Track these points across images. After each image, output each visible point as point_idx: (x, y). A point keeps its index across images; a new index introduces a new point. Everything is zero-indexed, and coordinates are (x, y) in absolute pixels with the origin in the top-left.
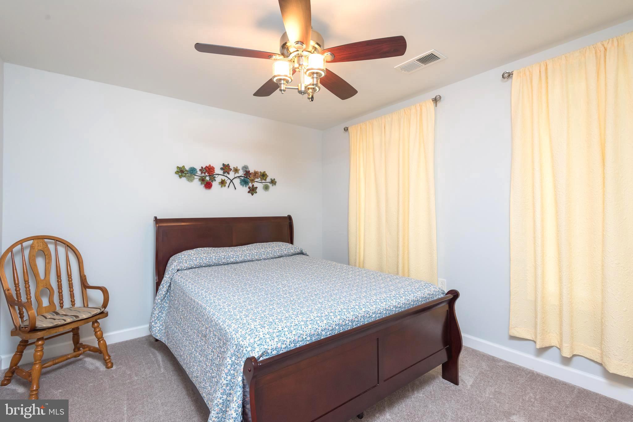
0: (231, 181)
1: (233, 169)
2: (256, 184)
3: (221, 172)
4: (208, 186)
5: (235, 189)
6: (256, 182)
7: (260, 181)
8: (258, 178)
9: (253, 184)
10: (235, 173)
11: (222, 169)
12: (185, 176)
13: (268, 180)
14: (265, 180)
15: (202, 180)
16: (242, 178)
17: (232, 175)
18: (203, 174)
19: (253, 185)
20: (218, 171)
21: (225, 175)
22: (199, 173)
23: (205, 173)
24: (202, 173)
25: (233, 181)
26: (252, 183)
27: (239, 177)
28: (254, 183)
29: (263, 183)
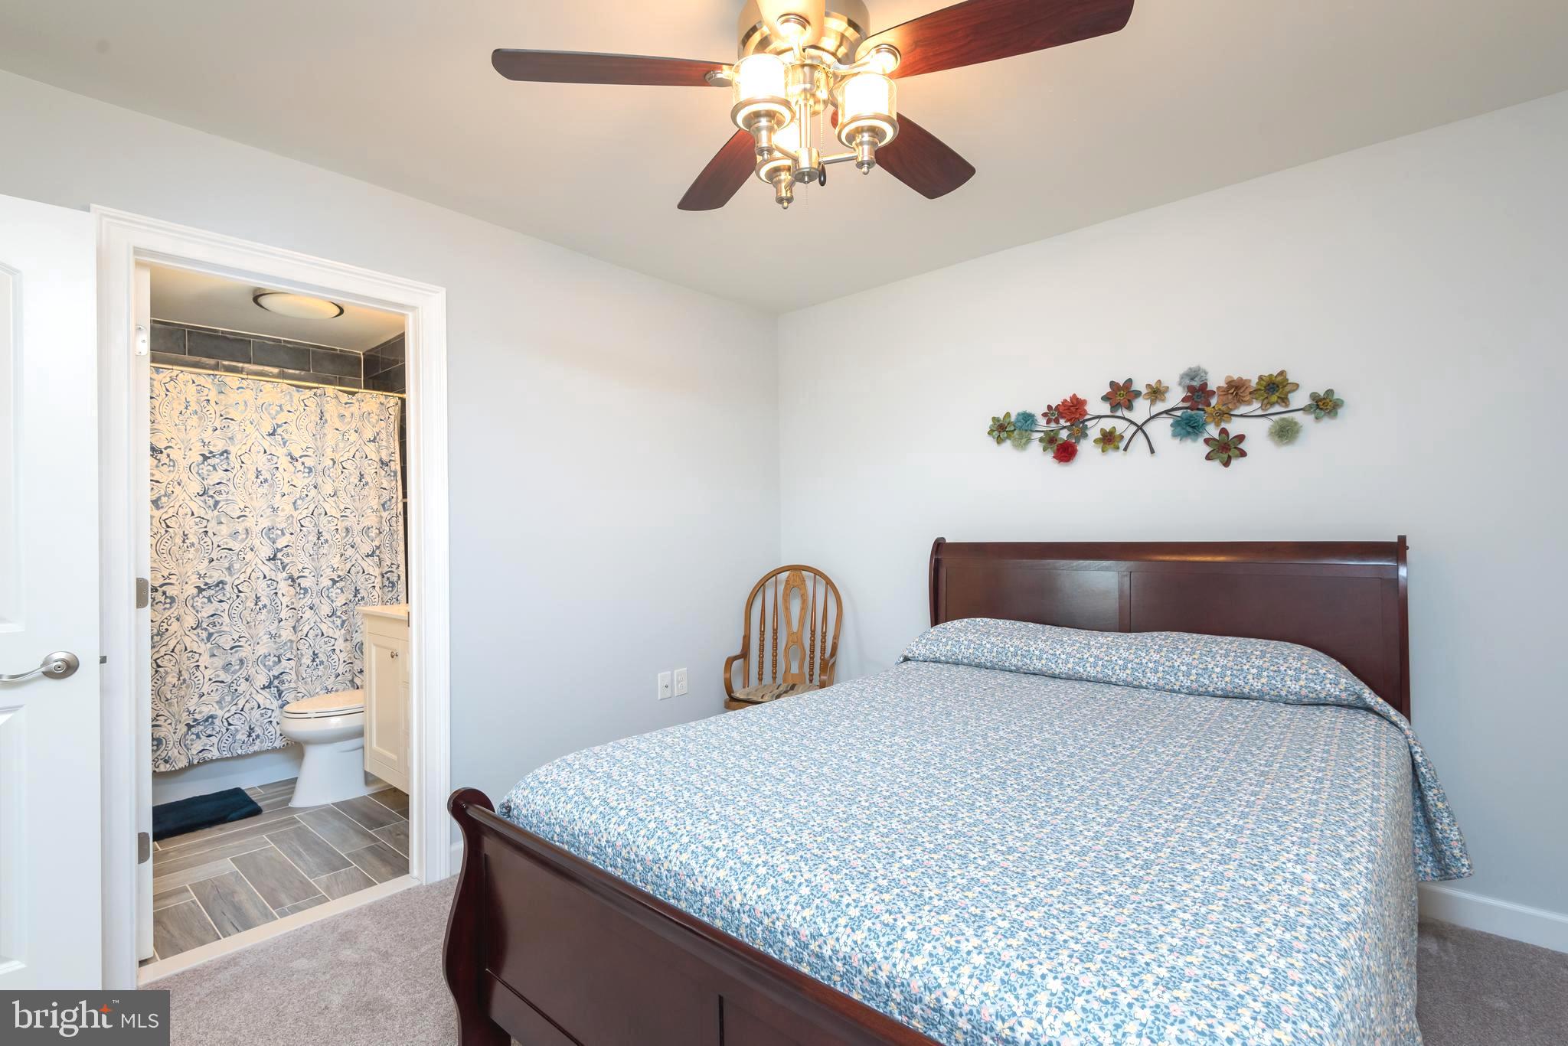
0: (1140, 428)
1: (1144, 391)
2: (1235, 427)
3: (1105, 408)
4: (1065, 453)
5: (1152, 451)
6: (1242, 416)
7: (1260, 412)
8: (1249, 403)
9: (1223, 425)
10: (1153, 402)
11: (1105, 398)
12: (1008, 437)
13: (1300, 399)
14: (1284, 400)
15: (1050, 440)
16: (1179, 413)
17: (1141, 409)
18: (1053, 426)
19: (1224, 431)
20: (1096, 406)
21: (1119, 413)
22: (1042, 421)
23: (1057, 421)
24: (1048, 422)
25: (1144, 428)
26: (1217, 425)
27: (1167, 412)
28: (1229, 421)
29: (1271, 417)
